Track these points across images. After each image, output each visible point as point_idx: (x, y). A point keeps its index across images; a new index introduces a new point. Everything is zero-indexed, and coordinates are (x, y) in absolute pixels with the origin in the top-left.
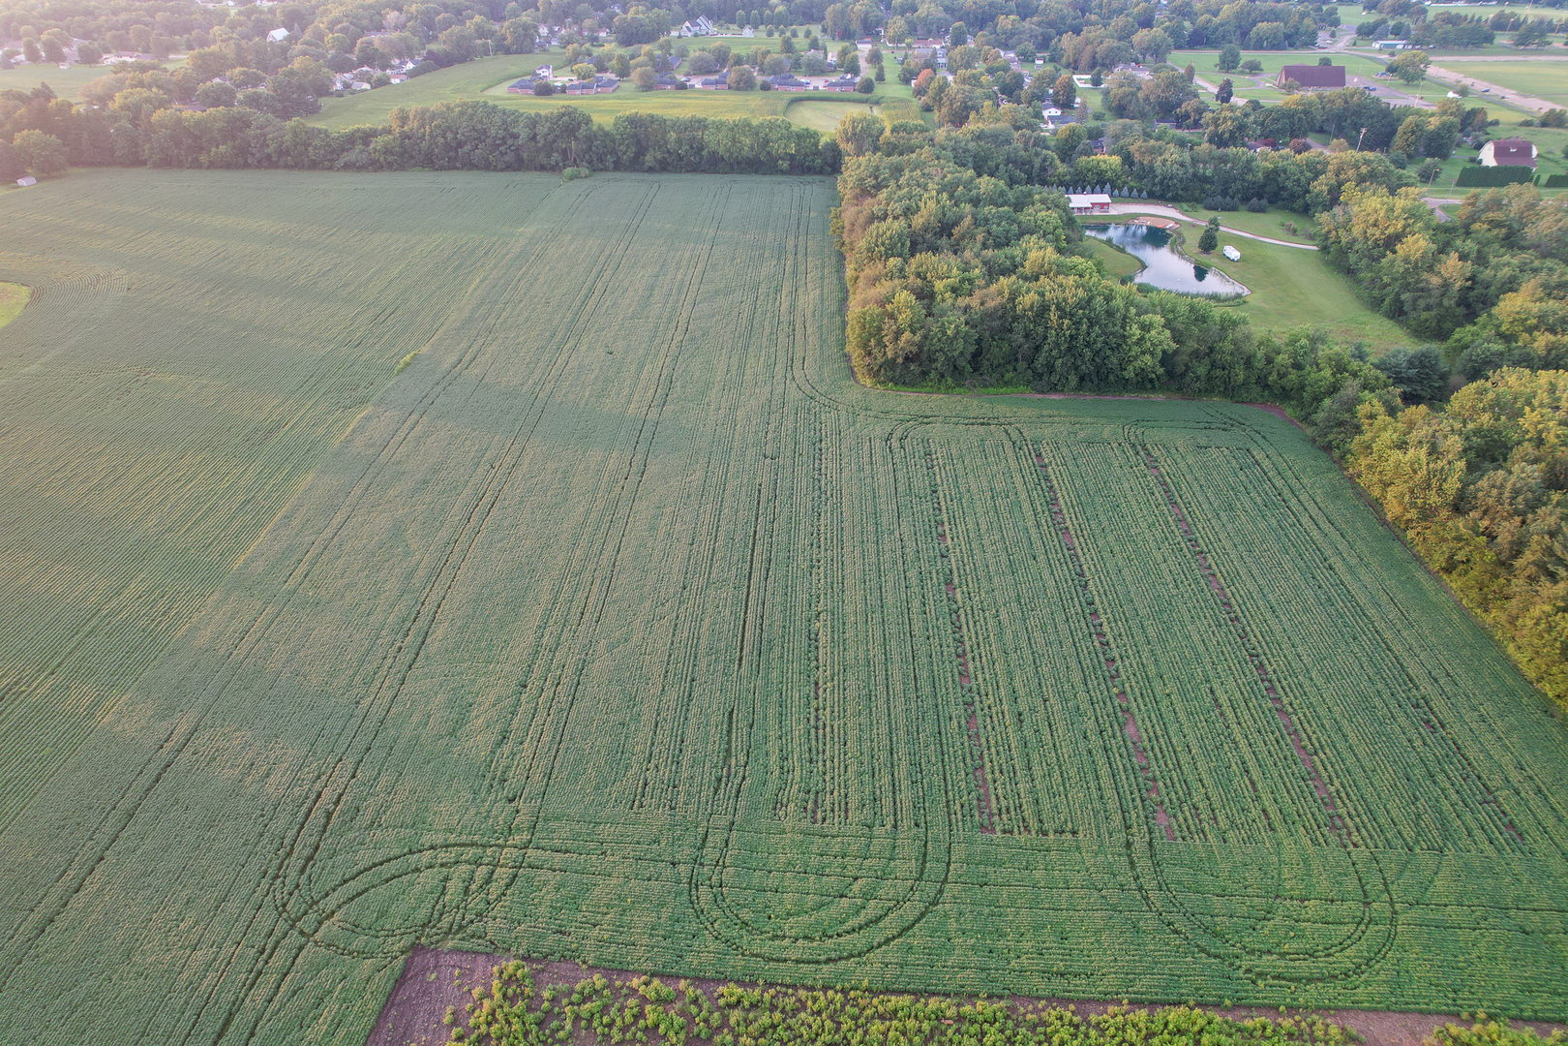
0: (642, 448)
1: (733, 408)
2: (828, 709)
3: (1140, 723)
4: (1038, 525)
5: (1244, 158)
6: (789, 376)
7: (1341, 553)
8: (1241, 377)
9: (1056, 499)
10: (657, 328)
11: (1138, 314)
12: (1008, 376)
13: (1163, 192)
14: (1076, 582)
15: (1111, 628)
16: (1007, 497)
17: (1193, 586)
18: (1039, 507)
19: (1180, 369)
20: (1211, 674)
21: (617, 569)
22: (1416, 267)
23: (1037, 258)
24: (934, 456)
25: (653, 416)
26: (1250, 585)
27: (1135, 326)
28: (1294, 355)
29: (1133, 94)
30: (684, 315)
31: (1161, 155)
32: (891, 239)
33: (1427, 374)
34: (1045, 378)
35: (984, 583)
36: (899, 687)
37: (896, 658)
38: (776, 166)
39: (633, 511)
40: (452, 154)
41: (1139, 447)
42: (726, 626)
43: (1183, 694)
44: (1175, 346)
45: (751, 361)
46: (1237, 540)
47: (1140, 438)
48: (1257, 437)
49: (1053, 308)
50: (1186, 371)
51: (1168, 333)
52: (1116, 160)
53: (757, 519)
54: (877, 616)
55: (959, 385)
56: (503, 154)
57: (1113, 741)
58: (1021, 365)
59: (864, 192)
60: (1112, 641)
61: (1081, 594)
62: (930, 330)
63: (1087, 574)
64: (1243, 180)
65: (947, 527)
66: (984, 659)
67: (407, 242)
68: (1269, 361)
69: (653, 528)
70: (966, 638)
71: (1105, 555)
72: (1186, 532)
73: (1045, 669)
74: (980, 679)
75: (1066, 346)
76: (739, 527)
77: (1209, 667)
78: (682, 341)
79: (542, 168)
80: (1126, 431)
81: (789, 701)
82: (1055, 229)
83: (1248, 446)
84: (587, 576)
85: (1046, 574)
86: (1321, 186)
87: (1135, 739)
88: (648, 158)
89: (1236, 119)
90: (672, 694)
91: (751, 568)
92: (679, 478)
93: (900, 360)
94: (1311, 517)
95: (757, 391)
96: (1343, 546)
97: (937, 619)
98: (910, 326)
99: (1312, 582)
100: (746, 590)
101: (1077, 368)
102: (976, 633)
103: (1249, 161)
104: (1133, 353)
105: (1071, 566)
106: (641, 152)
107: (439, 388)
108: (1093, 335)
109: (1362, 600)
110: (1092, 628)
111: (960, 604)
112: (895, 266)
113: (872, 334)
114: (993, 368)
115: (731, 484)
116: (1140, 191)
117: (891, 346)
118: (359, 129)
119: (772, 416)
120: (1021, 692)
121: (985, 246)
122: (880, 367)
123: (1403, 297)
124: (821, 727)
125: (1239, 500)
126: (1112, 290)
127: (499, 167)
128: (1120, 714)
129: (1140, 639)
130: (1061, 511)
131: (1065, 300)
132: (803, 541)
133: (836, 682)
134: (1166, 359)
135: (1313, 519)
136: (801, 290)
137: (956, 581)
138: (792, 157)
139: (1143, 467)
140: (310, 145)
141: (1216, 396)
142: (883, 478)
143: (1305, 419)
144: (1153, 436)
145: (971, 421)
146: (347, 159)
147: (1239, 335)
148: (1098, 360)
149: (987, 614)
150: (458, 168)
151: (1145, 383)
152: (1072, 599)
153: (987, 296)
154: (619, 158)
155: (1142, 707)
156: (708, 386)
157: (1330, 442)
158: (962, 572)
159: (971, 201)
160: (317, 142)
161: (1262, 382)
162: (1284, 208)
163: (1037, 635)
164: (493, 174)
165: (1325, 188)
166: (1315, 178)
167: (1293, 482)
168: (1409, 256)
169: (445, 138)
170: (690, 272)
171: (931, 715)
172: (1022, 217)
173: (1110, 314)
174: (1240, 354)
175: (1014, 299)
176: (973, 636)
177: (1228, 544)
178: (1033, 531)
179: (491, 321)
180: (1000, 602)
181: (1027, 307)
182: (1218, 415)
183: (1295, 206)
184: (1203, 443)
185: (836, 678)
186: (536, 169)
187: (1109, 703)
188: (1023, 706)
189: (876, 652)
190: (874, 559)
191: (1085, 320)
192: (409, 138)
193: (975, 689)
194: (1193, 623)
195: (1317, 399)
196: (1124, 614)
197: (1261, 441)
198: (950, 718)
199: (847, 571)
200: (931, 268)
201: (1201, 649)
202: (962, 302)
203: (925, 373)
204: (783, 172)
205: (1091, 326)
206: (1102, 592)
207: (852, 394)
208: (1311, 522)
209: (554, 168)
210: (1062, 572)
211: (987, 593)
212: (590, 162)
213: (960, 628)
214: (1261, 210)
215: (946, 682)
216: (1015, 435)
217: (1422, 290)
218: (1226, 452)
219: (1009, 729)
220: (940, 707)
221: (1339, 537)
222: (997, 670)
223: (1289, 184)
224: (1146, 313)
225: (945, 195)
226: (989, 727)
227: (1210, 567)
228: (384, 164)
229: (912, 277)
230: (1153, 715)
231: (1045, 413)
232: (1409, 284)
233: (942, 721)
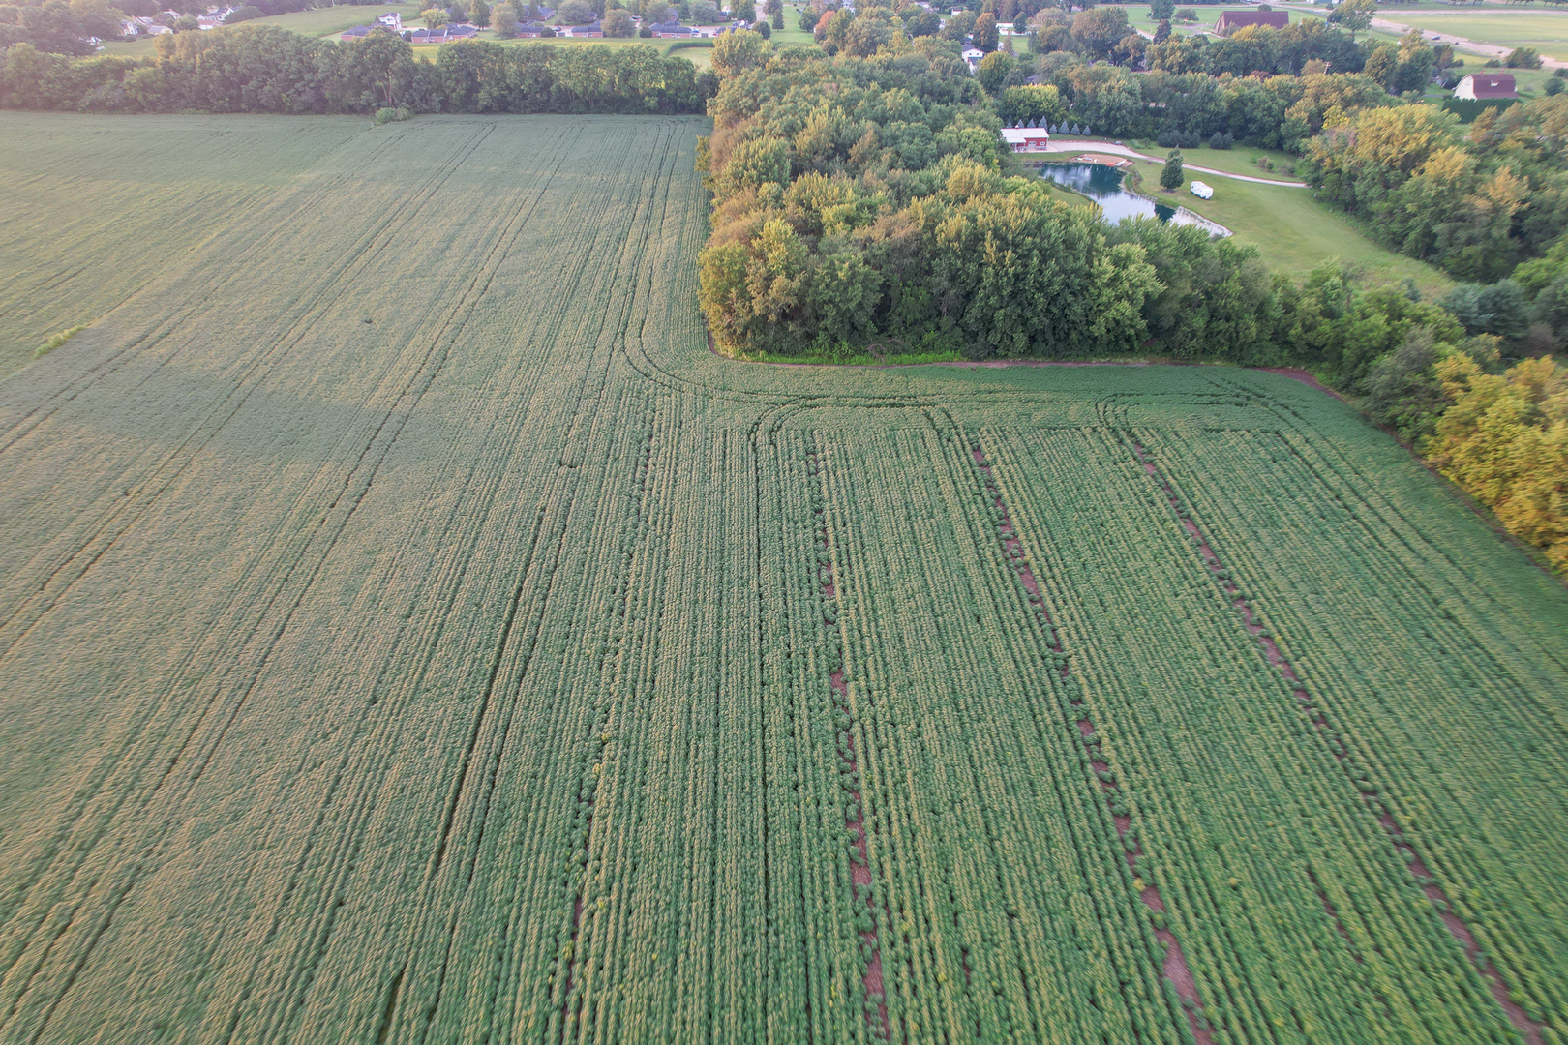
0: (371, 457)
1: (527, 393)
2: (592, 961)
3: (1192, 959)
4: (981, 562)
5: (1204, 84)
6: (618, 345)
7: (1456, 591)
8: (1254, 331)
9: (1007, 517)
10: (444, 288)
11: (1109, 244)
12: (928, 337)
13: (1109, 127)
14: (1050, 661)
15: (1117, 749)
16: (931, 516)
17: (1241, 660)
18: (981, 531)
19: (1168, 322)
20: (1303, 835)
21: (264, 670)
22: (1452, 188)
23: (963, 175)
24: (820, 456)
25: (403, 407)
26: (1330, 652)
27: (1106, 261)
28: (1324, 298)
29: (1064, 32)
30: (487, 270)
31: (1106, 81)
32: (765, 159)
33: (1504, 320)
34: (981, 338)
35: (895, 671)
36: (734, 902)
37: (733, 835)
38: (642, 104)
39: (326, 561)
40: (234, 92)
41: (1122, 433)
42: (428, 781)
43: (1263, 885)
44: (1162, 288)
45: (568, 327)
46: (1294, 575)
47: (1122, 419)
48: (1287, 414)
49: (989, 235)
50: (1177, 323)
51: (1152, 269)
52: (1051, 90)
53: (527, 566)
54: (707, 744)
55: (858, 352)
56: (300, 93)
57: (1148, 1011)
58: (947, 321)
59: (737, 114)
60: (1120, 776)
61: (1059, 684)
62: (814, 273)
63: (1066, 645)
64: (1204, 111)
65: (835, 569)
66: (896, 827)
67: (137, 190)
68: (1289, 308)
69: (350, 590)
70: (863, 783)
71: (1094, 609)
72: (1211, 563)
73: (1008, 844)
74: (889, 874)
75: (1009, 289)
76: (495, 582)
77: (1296, 821)
78: (474, 304)
79: (352, 110)
80: (1101, 410)
81: (518, 946)
82: (986, 148)
83: (1276, 428)
84: (210, 682)
85: (998, 646)
86: (1299, 112)
87: (1189, 998)
88: (482, 95)
89: (1186, 49)
90: (287, 943)
91: (500, 656)
92: (417, 502)
93: (773, 318)
94: (1392, 531)
95: (568, 367)
96: (1457, 579)
97: (813, 746)
98: (786, 268)
99: (1430, 645)
100: (480, 702)
101: (1025, 322)
102: (882, 772)
103: (1210, 89)
104: (1105, 299)
105: (1038, 632)
106: (475, 88)
107: (93, 376)
108: (1048, 273)
109: (1521, 673)
110: (1084, 751)
111: (854, 713)
112: (769, 193)
113: (733, 281)
114: (908, 326)
115: (500, 507)
116: (1082, 126)
117: (759, 298)
118: (109, 61)
119: (583, 403)
120: (965, 900)
121: (891, 167)
122: (746, 328)
123: (1436, 229)
124: (572, 1007)
125: (1281, 508)
126: (1069, 214)
127: (296, 109)
128: (1153, 940)
129: (1168, 768)
130: (1015, 535)
131: (1006, 224)
132: (597, 604)
133: (614, 897)
134: (1150, 307)
135: (1396, 534)
136: (652, 239)
137: (848, 668)
138: (661, 93)
139: (1132, 463)
140: (40, 77)
141: (1218, 359)
142: (739, 491)
143: (1345, 387)
144: (1140, 416)
145: (876, 401)
146: (94, 96)
147: (1249, 272)
148: (1055, 310)
149: (901, 732)
150: (244, 111)
151: (1120, 342)
152: (1045, 693)
153: (895, 223)
154: (447, 97)
155: (1192, 920)
156: (497, 363)
157: (1393, 418)
158: (858, 649)
159: (875, 119)
160: (49, 74)
161: (1281, 338)
162: (1250, 145)
163: (990, 772)
164: (287, 117)
165: (1304, 115)
166: (1291, 104)
167: (1352, 478)
168: (1443, 174)
169: (222, 71)
170: (508, 220)
171: (792, 968)
172: (940, 136)
173: (1070, 244)
174: (1250, 298)
175: (932, 228)
176: (877, 777)
177: (1282, 585)
178: (973, 571)
179: (213, 284)
180: (923, 706)
181: (952, 235)
182: (1225, 384)
183: (1266, 140)
184: (1213, 423)
185: (616, 886)
186: (343, 112)
187: (1130, 915)
188: (970, 935)
189: (697, 822)
190: (710, 633)
191: (1035, 252)
192: (175, 70)
193: (878, 898)
194: (1253, 731)
195: (1365, 357)
196: (1136, 720)
197: (1293, 420)
198: (831, 970)
199: (663, 657)
200: (817, 192)
201: (1276, 783)
202: (859, 233)
203: (810, 336)
204: (651, 111)
205: (1044, 261)
206: (1094, 678)
207: (706, 368)
208: (1397, 542)
209: (366, 110)
210: (1025, 643)
211: (900, 689)
212: (412, 102)
213: (853, 761)
214: (1226, 147)
215: (825, 884)
216: (940, 420)
217: (1462, 218)
218: (1248, 437)
219: (946, 993)
220: (811, 945)
221: (1446, 565)
222: (920, 851)
223: (1258, 114)
224: (1120, 241)
225: (840, 109)
226: (906, 989)
227: (1260, 624)
228: (144, 103)
229: (791, 205)
230: (1215, 938)
231: (982, 387)
232: (1444, 211)
233: (813, 979)
